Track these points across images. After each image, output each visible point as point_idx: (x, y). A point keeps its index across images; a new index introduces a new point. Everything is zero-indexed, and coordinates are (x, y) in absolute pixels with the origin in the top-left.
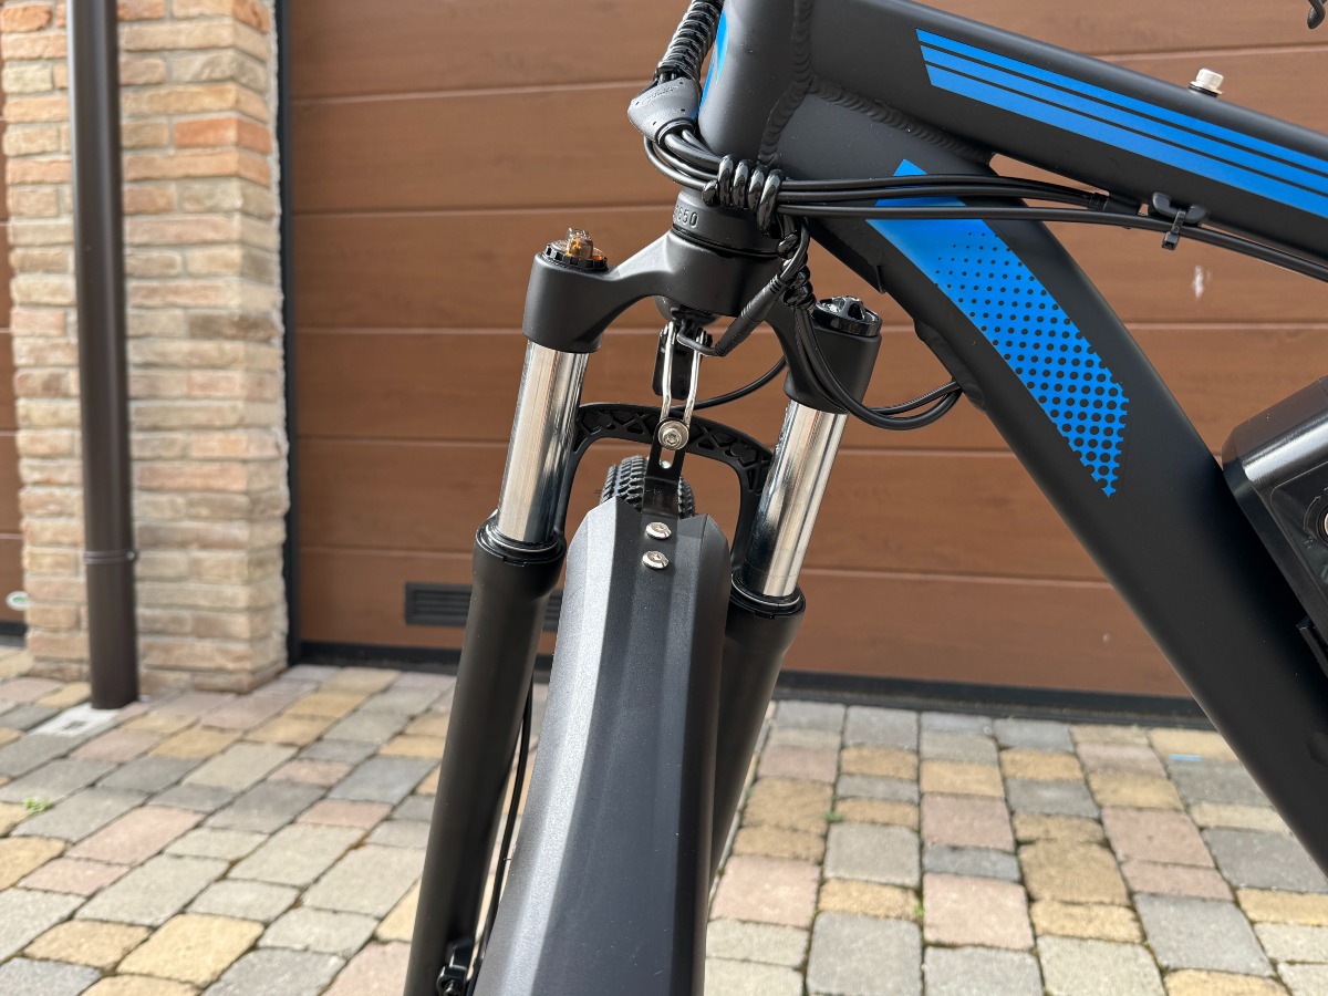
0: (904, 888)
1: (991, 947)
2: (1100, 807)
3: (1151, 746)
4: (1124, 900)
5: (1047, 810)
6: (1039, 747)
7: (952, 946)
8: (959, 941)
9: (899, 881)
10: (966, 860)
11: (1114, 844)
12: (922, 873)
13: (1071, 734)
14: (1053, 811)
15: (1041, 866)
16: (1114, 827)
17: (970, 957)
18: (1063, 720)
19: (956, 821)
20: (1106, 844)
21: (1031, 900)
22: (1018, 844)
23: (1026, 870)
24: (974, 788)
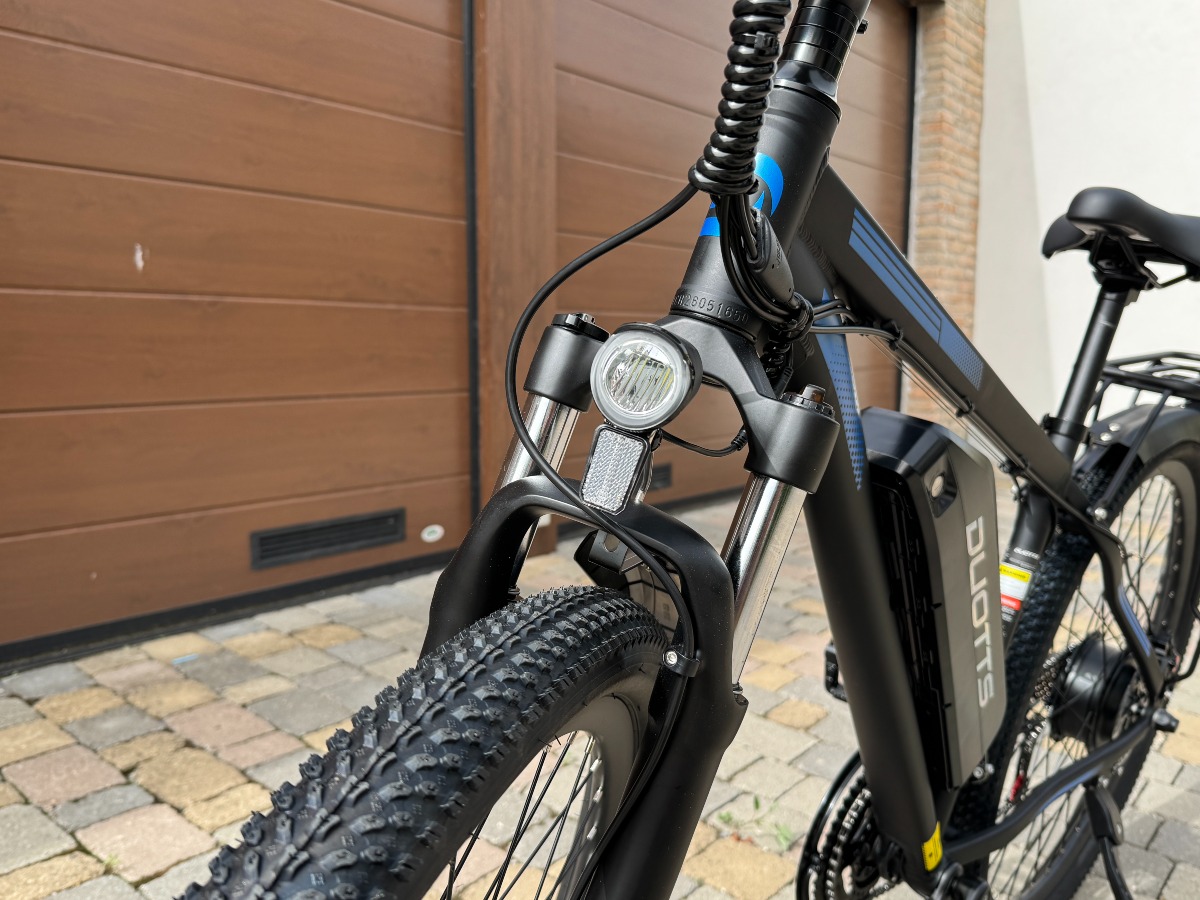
0: (70, 852)
1: (189, 859)
2: (159, 719)
3: (150, 658)
4: (241, 779)
5: (123, 738)
6: (62, 689)
7: (158, 875)
8: (159, 867)
9: (59, 850)
10: (97, 803)
11: (197, 742)
12: (72, 834)
13: (79, 670)
14: (129, 737)
15: (162, 782)
16: (184, 729)
17: (181, 873)
18: (63, 660)
19: (55, 778)
20: (189, 744)
21: (179, 811)
22: (126, 773)
23: (153, 790)
24: (42, 745)
